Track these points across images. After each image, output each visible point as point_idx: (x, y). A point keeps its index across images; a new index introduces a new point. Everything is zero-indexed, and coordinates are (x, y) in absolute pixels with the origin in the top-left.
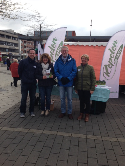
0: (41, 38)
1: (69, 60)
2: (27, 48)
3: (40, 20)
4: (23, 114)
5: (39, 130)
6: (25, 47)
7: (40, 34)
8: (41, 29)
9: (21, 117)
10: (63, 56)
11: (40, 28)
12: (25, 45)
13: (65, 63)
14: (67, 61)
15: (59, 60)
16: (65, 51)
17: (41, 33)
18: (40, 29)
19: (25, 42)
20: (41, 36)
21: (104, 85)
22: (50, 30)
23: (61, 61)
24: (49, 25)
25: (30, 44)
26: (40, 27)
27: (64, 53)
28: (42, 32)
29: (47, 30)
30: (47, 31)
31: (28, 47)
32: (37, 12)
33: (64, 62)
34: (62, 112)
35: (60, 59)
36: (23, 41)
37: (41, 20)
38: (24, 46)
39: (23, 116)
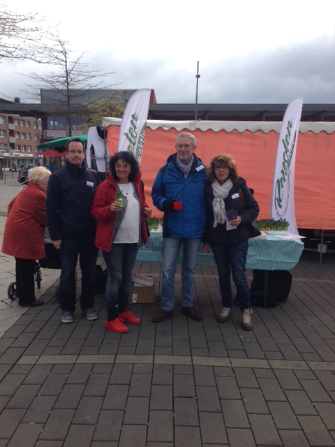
0: (71, 109)
1: (198, 169)
2: (17, 137)
3: (66, 62)
4: (67, 313)
5: (144, 357)
6: (12, 133)
7: (66, 99)
8: (68, 84)
9: (63, 323)
10: (181, 157)
11: (67, 81)
12: (12, 127)
13: (185, 176)
14: (193, 171)
15: (170, 170)
16: (187, 146)
17: (69, 97)
18: (66, 84)
19: (11, 120)
20: (69, 104)
21: (284, 232)
22: (94, 88)
23: (176, 171)
24: (92, 74)
25: (24, 125)
26: (67, 79)
27: (183, 152)
28: (73, 94)
29: (87, 88)
30: (88, 90)
31: (18, 133)
32: (57, 38)
33: (183, 174)
34: (163, 308)
35: (173, 166)
36: (4, 117)
37: (67, 60)
38: (8, 132)
39: (67, 318)
